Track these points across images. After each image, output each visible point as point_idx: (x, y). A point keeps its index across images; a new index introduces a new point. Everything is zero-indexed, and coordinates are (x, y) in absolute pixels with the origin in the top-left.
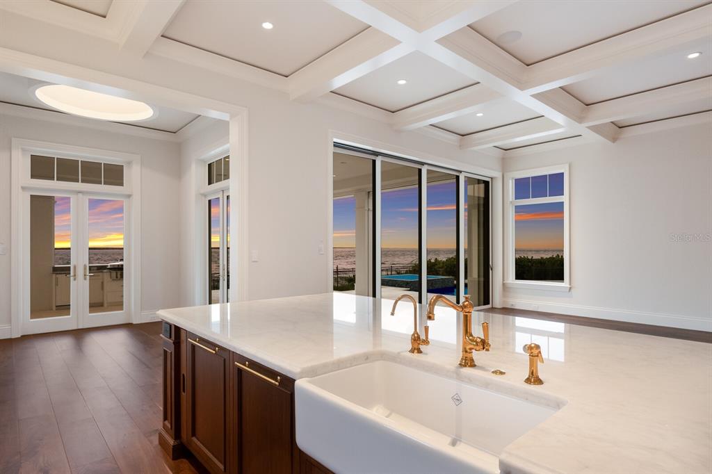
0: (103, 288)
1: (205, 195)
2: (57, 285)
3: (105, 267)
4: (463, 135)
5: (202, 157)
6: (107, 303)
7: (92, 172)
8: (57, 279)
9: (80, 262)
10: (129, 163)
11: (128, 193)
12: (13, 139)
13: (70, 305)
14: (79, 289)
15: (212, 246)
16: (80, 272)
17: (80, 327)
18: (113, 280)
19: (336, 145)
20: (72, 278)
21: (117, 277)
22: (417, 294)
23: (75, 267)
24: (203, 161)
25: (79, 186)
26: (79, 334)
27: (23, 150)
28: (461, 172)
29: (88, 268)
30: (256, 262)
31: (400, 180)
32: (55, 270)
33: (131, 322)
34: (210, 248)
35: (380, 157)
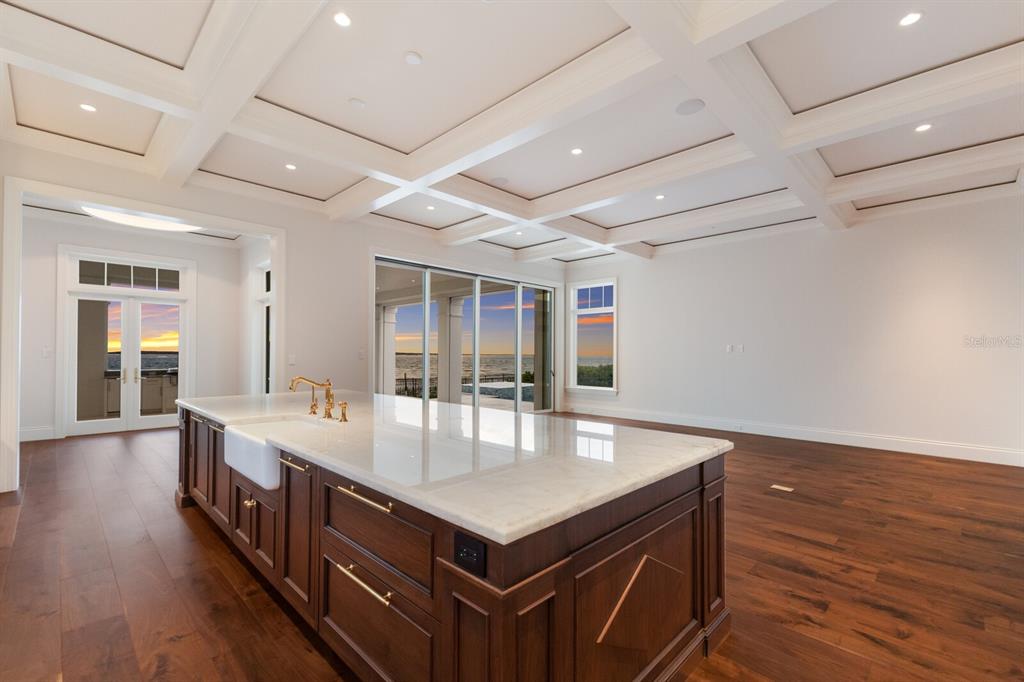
0: (161, 394)
1: (262, 302)
2: (108, 389)
3: (165, 372)
4: (517, 249)
5: (260, 265)
7: (145, 277)
9: (131, 367)
10: (185, 269)
11: (184, 297)
12: (60, 245)
14: (131, 391)
16: (130, 376)
19: (377, 258)
20: (122, 381)
22: (471, 397)
23: (125, 372)
24: (261, 269)
25: (132, 290)
26: (127, 435)
27: (71, 256)
28: (519, 282)
29: (140, 373)
30: (294, 365)
32: (107, 375)
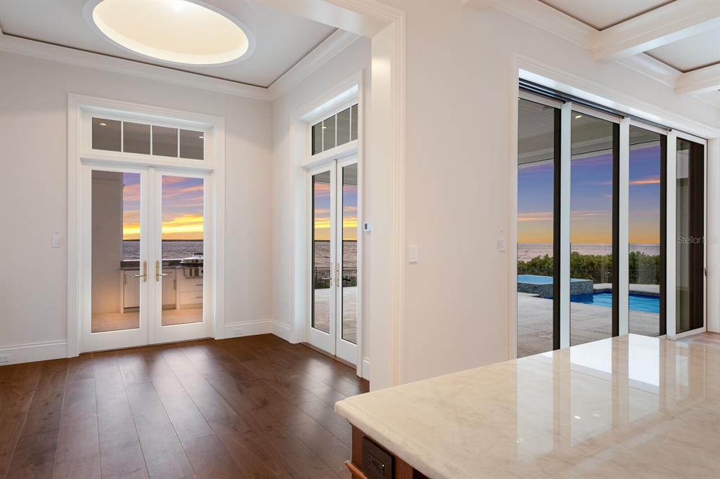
0: (175, 288)
1: (307, 169)
2: (125, 283)
3: (177, 263)
4: (684, 72)
5: (304, 117)
6: (181, 305)
8: (125, 275)
9: (151, 256)
10: (211, 129)
11: (210, 168)
12: (69, 94)
13: (139, 307)
14: (151, 292)
15: (315, 239)
16: (152, 271)
17: (152, 342)
18: (187, 278)
20: (141, 278)
21: (191, 275)
23: (145, 264)
24: (306, 122)
25: (151, 158)
26: (149, 353)
27: (84, 111)
28: (669, 129)
29: (161, 264)
30: (415, 263)
31: (591, 142)
32: (124, 265)
33: (212, 337)
34: (313, 241)
35: (570, 103)
